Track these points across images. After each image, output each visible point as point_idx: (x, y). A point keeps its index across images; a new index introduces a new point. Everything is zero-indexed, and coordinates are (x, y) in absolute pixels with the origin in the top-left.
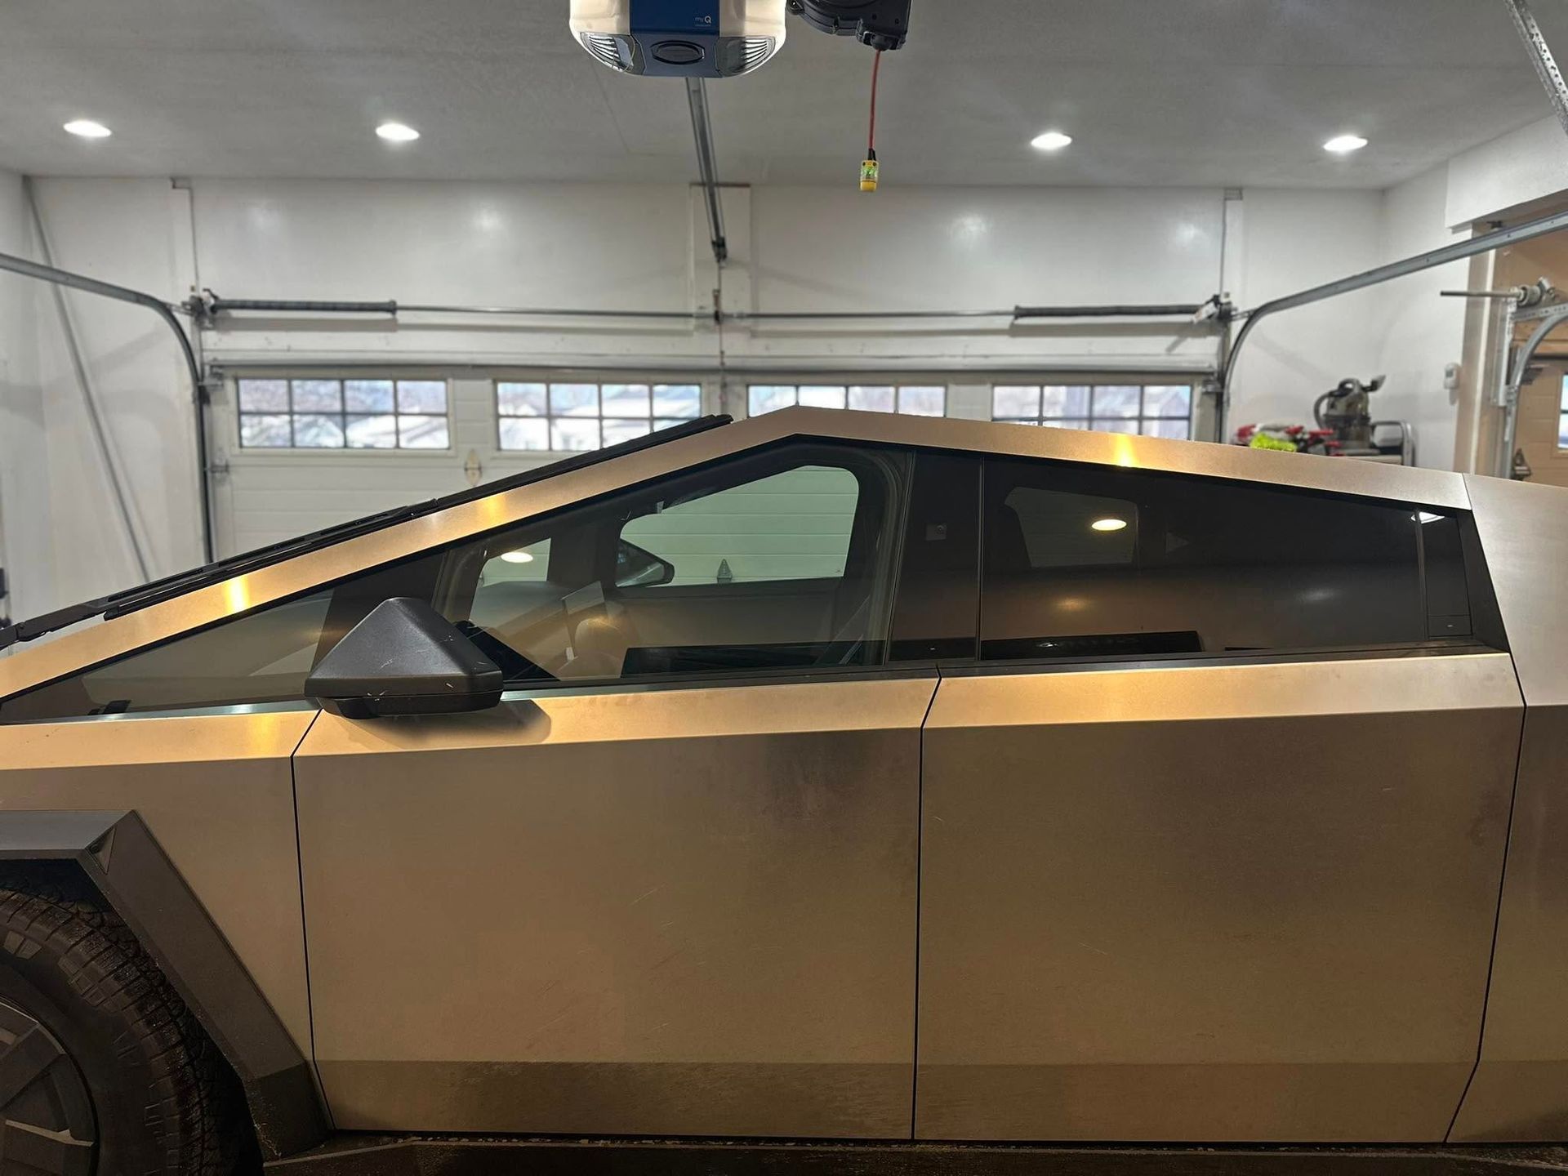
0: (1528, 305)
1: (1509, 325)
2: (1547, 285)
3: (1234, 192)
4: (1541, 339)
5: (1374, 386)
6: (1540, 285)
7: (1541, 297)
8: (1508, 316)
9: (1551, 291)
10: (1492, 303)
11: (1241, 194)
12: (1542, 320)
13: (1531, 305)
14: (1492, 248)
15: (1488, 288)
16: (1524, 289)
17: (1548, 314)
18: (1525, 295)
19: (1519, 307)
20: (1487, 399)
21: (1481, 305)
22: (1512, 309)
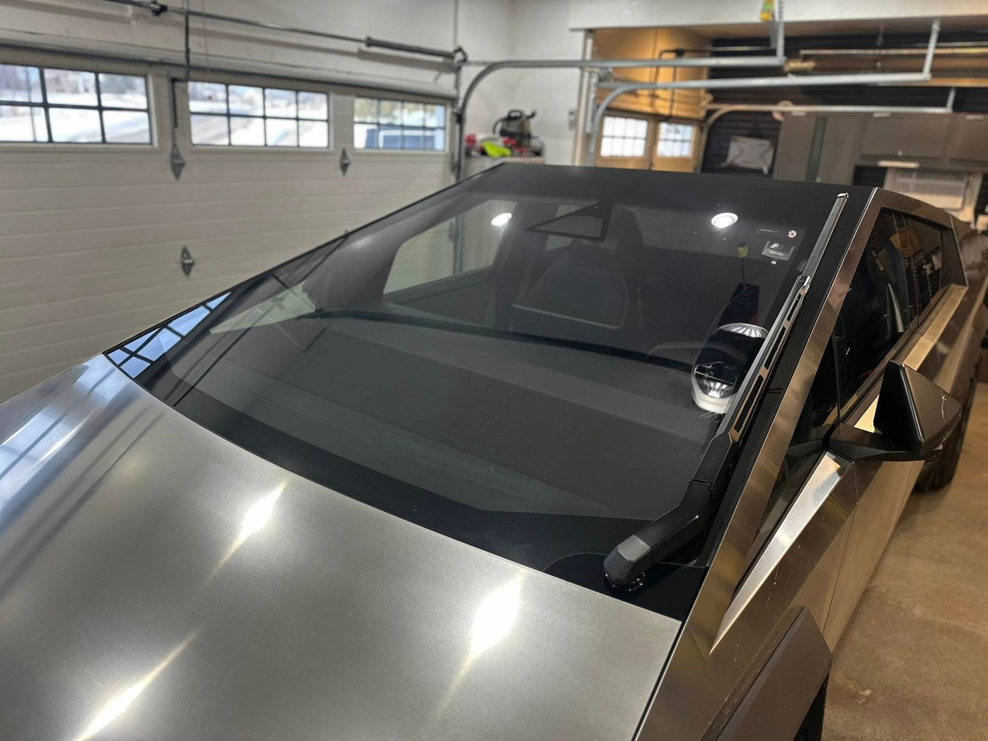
5: (533, 115)
12: (612, 90)
20: (585, 127)
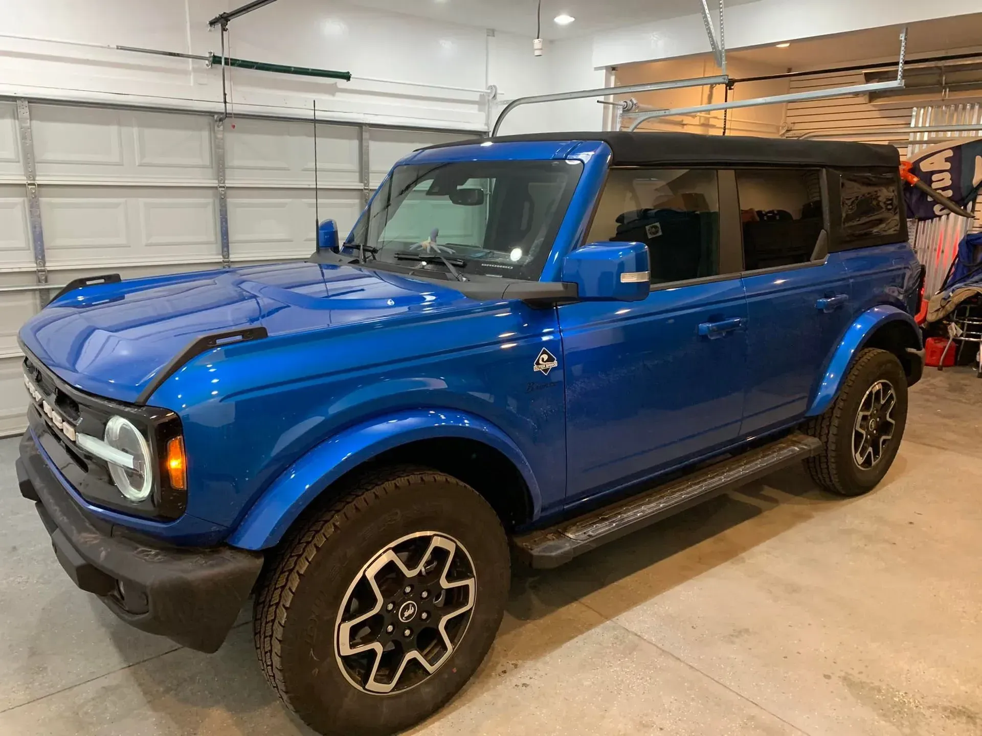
0: (626, 110)
1: (619, 120)
2: (635, 102)
3: (491, 32)
4: (636, 128)
6: (631, 101)
7: (632, 107)
8: (618, 115)
9: (636, 105)
10: (614, 108)
13: (628, 110)
16: (625, 102)
18: (626, 105)
19: (623, 111)
21: (608, 108)
22: (620, 111)
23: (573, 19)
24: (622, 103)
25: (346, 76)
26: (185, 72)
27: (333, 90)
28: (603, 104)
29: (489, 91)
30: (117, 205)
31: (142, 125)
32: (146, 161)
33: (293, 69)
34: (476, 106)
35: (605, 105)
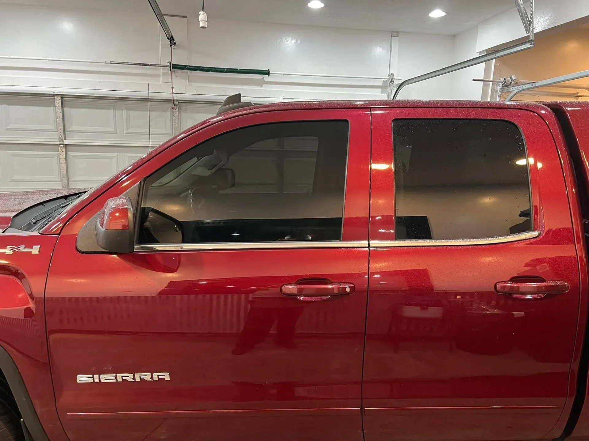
0: (505, 85)
1: (499, 94)
2: (513, 78)
3: (395, 33)
4: (509, 100)
6: (511, 77)
7: (511, 83)
8: (498, 90)
9: (515, 80)
10: (493, 84)
11: (398, 34)
13: (507, 86)
14: (493, 59)
15: (491, 79)
16: (505, 79)
17: (513, 90)
18: (505, 81)
19: (502, 86)
21: (488, 85)
22: (500, 87)
23: (444, 14)
24: (502, 80)
25: (267, 73)
26: (158, 76)
27: (261, 83)
28: (482, 82)
29: (388, 78)
30: (111, 158)
31: (128, 109)
32: (131, 130)
33: (226, 70)
34: (380, 90)
35: (484, 82)
